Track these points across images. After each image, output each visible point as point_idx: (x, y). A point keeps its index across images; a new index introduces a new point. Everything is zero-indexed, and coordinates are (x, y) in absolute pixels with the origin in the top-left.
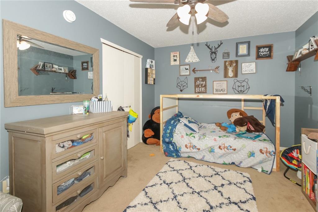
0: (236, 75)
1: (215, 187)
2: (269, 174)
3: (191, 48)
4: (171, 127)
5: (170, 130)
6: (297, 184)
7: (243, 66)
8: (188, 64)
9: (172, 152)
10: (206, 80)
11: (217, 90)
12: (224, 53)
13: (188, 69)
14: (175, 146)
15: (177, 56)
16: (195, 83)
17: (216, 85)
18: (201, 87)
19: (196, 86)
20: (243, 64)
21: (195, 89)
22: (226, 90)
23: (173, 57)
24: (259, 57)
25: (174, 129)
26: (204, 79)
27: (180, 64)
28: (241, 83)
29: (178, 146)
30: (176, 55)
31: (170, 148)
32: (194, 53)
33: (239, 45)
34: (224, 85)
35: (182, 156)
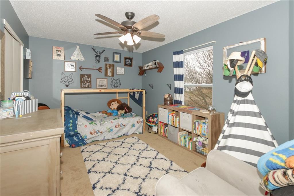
0: (113, 75)
1: (129, 148)
2: (143, 133)
3: (77, 47)
4: (72, 121)
5: (72, 123)
6: (154, 133)
7: (117, 69)
8: (75, 61)
9: (78, 142)
10: (91, 77)
11: (99, 86)
12: (105, 58)
13: (74, 66)
14: (80, 137)
15: (61, 52)
16: (81, 79)
17: (99, 82)
18: (87, 83)
19: (82, 82)
20: (117, 68)
21: (81, 85)
22: (106, 86)
23: (56, 51)
24: (126, 65)
25: (76, 121)
26: (89, 76)
27: (64, 60)
28: (116, 81)
29: (83, 136)
30: (60, 50)
31: (75, 140)
32: (80, 52)
33: (115, 54)
34: (105, 82)
35: (87, 143)
